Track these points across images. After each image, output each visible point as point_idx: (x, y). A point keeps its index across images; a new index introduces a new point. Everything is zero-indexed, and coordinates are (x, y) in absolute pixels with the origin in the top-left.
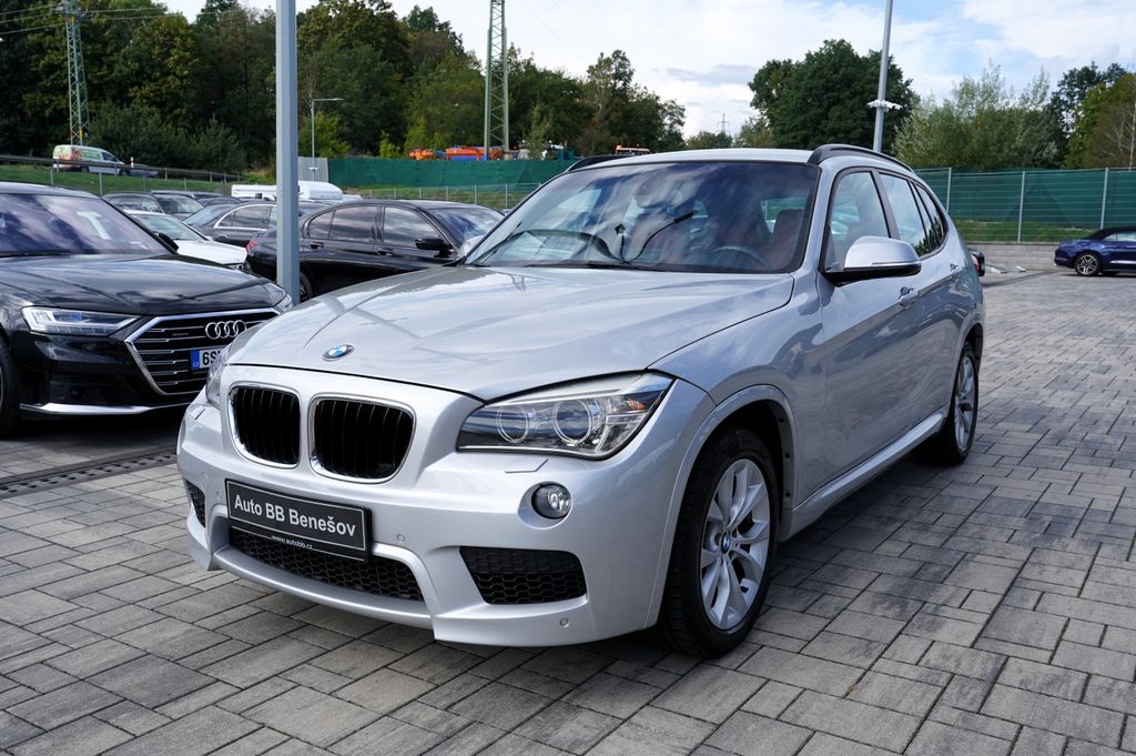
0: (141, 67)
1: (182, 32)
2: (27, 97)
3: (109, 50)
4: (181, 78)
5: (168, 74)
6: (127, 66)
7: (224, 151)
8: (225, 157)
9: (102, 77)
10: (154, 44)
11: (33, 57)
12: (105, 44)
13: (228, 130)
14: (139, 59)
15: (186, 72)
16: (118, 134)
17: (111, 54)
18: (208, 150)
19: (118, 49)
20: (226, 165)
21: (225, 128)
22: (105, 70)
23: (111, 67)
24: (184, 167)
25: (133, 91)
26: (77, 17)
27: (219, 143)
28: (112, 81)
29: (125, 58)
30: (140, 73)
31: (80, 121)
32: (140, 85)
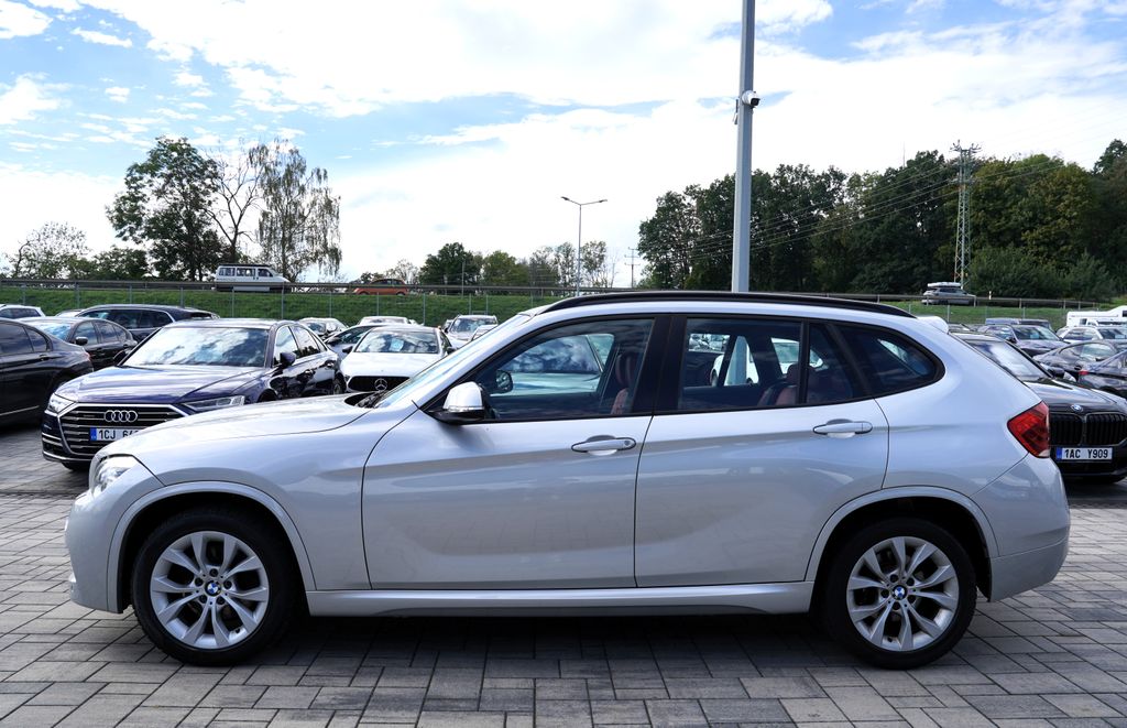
0: (1035, 215)
1: (1074, 180)
2: (941, 249)
3: (1009, 204)
4: (1069, 219)
5: (1058, 217)
6: (1023, 216)
7: (1094, 280)
8: (1093, 287)
9: (999, 227)
10: (1047, 195)
11: (949, 218)
12: (1006, 200)
13: (1098, 262)
14: (1033, 208)
15: (1075, 214)
16: (992, 272)
17: (1011, 207)
18: (1077, 280)
19: (1015, 203)
20: (1093, 293)
21: (1096, 259)
22: (1003, 221)
23: (1008, 218)
24: (1052, 297)
25: (1026, 236)
26: (968, 184)
27: (1089, 273)
28: (1009, 229)
29: (1021, 209)
30: (1032, 220)
31: (962, 264)
32: (1031, 230)
